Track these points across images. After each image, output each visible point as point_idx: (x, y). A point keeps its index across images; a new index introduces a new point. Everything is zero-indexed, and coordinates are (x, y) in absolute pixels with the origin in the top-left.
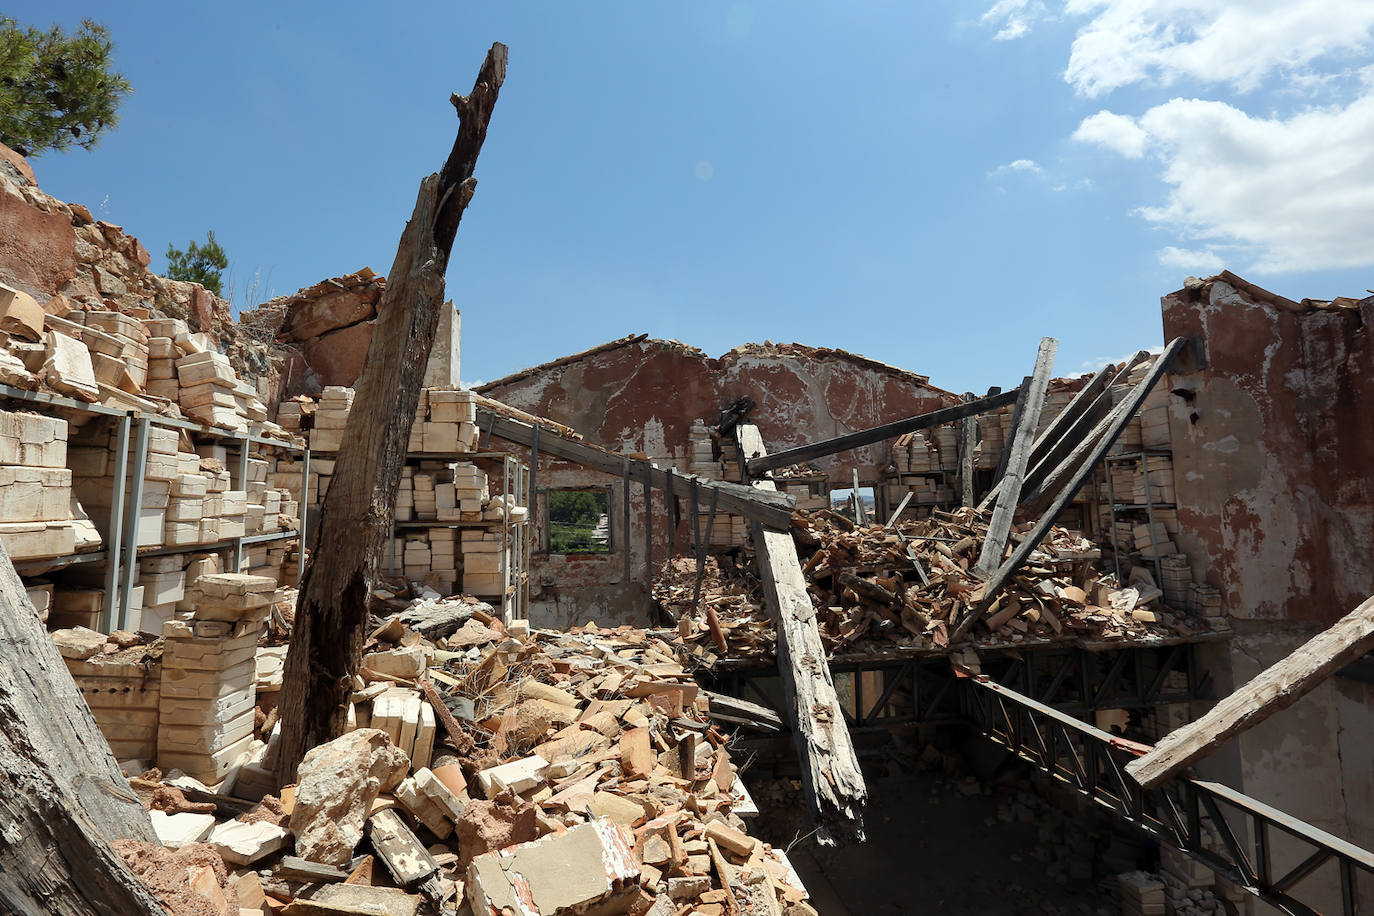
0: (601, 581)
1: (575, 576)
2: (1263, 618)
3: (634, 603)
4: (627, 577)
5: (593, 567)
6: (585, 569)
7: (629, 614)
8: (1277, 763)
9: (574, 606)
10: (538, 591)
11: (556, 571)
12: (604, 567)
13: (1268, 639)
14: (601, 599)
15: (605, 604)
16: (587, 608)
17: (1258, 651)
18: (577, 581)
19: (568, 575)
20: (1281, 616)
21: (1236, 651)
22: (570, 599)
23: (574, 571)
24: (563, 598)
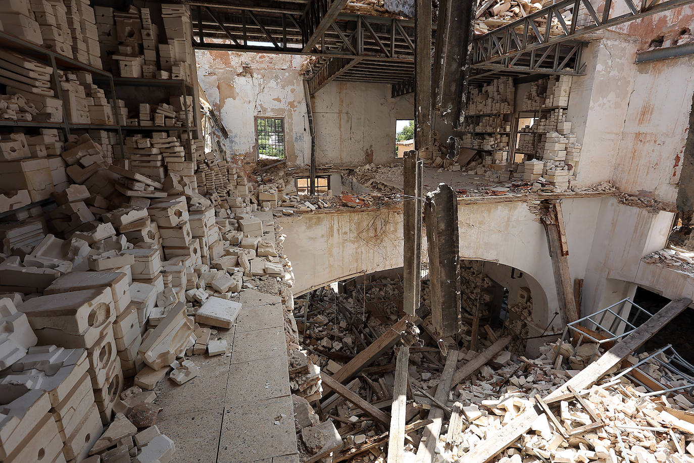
0: (276, 67)
1: (262, 62)
2: (618, 31)
3: (295, 81)
4: (291, 66)
5: (272, 59)
6: (267, 59)
7: (292, 87)
8: (604, 104)
9: (262, 80)
10: (241, 70)
11: (251, 59)
12: (278, 59)
13: (617, 43)
14: (276, 77)
15: (279, 80)
16: (269, 82)
17: (611, 48)
18: (263, 66)
19: (257, 62)
20: (625, 32)
21: (602, 46)
22: (260, 76)
23: (261, 60)
24: (255, 75)
